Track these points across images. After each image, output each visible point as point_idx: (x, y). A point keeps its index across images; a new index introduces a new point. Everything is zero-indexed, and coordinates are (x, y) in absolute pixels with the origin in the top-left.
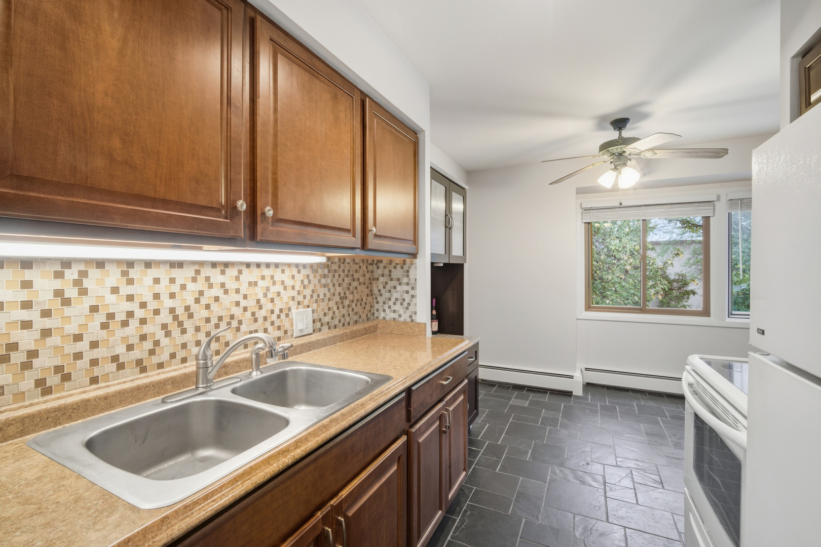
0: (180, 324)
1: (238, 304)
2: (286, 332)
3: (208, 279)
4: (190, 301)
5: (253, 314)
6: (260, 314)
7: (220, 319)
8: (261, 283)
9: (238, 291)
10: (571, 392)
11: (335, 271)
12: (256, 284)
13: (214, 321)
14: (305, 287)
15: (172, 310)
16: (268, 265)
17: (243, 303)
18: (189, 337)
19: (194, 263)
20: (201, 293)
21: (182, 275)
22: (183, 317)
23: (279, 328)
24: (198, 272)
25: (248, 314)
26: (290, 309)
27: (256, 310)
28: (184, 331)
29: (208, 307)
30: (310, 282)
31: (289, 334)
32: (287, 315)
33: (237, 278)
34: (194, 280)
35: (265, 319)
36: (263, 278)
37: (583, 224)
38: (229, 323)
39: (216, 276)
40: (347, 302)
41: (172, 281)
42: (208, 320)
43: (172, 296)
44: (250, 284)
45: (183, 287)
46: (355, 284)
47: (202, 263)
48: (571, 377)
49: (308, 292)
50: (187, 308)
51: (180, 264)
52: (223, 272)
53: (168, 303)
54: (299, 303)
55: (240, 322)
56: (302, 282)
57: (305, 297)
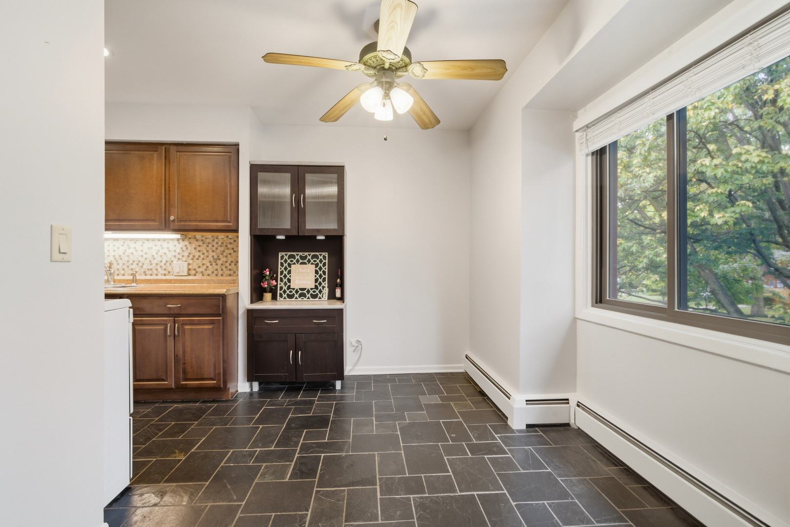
0: (117, 261)
1: (142, 256)
2: (169, 272)
3: (128, 245)
4: (121, 253)
5: (150, 261)
6: (154, 262)
7: (134, 261)
8: (154, 248)
9: (142, 251)
11: (209, 243)
12: (152, 248)
13: (131, 262)
14: (183, 251)
15: (114, 256)
16: (159, 240)
17: (145, 256)
18: (120, 267)
19: (123, 239)
20: (126, 251)
21: (118, 244)
22: (118, 259)
23: (165, 270)
24: (124, 243)
25: (148, 261)
26: (172, 261)
27: (152, 260)
28: (118, 264)
29: (128, 256)
30: (187, 248)
31: (171, 273)
32: (170, 264)
33: (142, 246)
34: (122, 245)
35: (157, 264)
36: (156, 246)
38: (137, 264)
39: (132, 245)
40: (219, 262)
41: (114, 245)
42: (128, 261)
43: (114, 251)
44: (149, 248)
45: (118, 248)
46: (227, 252)
47: (126, 239)
49: (186, 254)
50: (120, 256)
51: (117, 240)
52: (135, 243)
53: (113, 253)
54: (179, 259)
55: (143, 264)
56: (181, 248)
57: (183, 256)
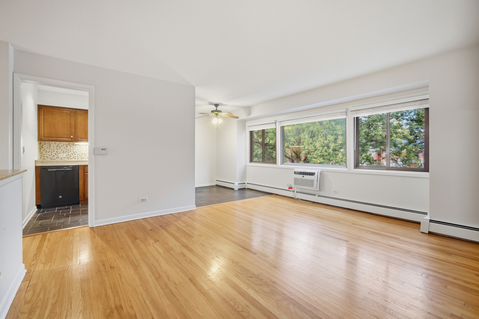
10: (234, 189)
37: (249, 132)
48: (234, 184)
